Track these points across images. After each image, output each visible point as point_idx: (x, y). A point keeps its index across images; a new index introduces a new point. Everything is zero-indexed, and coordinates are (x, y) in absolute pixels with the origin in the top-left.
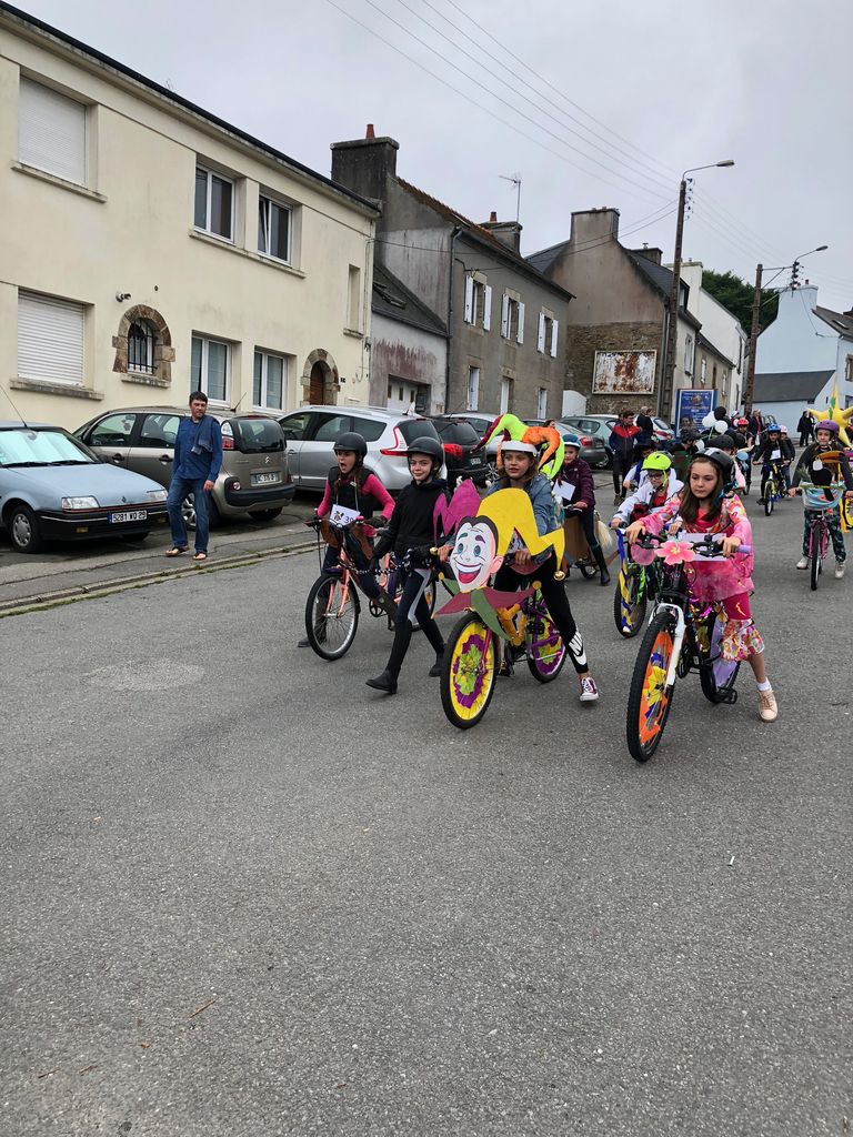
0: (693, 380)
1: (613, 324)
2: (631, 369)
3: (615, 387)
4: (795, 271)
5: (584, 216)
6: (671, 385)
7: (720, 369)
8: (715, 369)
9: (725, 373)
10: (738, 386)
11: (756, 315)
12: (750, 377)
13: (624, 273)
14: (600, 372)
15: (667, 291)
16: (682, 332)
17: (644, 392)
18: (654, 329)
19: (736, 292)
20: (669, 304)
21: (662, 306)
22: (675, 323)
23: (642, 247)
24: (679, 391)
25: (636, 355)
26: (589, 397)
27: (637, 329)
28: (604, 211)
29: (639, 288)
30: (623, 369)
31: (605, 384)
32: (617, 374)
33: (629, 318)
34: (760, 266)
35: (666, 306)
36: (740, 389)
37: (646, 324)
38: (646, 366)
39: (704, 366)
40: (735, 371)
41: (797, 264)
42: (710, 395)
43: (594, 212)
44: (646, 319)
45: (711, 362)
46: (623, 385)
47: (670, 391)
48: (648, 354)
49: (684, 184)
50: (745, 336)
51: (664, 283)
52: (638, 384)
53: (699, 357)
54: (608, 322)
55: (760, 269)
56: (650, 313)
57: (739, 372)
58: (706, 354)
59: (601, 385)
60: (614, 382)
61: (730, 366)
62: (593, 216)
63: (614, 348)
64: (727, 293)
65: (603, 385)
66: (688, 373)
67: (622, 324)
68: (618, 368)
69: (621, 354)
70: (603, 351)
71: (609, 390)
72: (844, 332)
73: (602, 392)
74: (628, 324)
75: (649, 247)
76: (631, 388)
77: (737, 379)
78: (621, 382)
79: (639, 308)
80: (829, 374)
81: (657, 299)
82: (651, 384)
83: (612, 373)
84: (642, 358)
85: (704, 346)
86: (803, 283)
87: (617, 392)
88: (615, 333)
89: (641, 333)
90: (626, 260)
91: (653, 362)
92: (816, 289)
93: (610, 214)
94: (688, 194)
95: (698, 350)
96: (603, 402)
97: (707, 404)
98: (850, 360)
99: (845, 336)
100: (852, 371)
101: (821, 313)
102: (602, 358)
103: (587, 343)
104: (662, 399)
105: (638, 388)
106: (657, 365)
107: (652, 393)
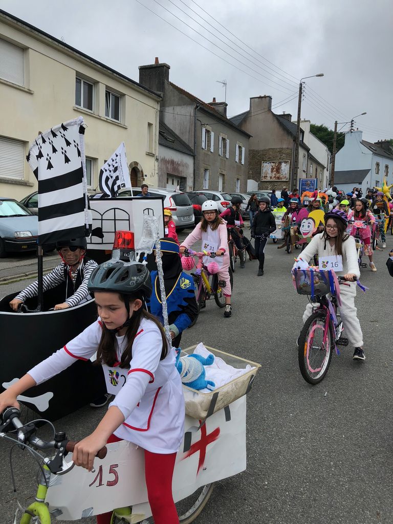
0: (306, 174)
1: (270, 149)
2: (278, 170)
3: (271, 178)
4: (352, 124)
5: (256, 99)
6: (297, 177)
7: (319, 169)
8: (316, 169)
9: (321, 171)
11: (335, 144)
12: (333, 173)
13: (274, 125)
14: (264, 171)
15: (294, 134)
16: (301, 152)
17: (284, 180)
18: (288, 151)
19: (325, 134)
20: (295, 139)
21: (292, 141)
22: (298, 148)
24: (300, 179)
25: (280, 163)
26: (259, 182)
27: (281, 151)
28: (265, 97)
29: (281, 132)
30: (275, 169)
31: (267, 177)
32: (272, 172)
33: (277, 146)
34: (336, 122)
35: (294, 140)
36: (328, 178)
37: (285, 149)
38: (285, 168)
39: (311, 168)
40: (325, 170)
41: (353, 121)
42: (314, 181)
43: (260, 97)
44: (285, 146)
45: (314, 166)
46: (275, 177)
47: (296, 179)
48: (286, 162)
49: (301, 84)
50: (330, 154)
51: (293, 130)
52: (281, 176)
53: (309, 164)
54: (267, 148)
55: (336, 123)
56: (287, 144)
57: (327, 170)
58: (312, 162)
59: (265, 177)
60: (270, 175)
61: (323, 167)
62: (260, 99)
63: (270, 160)
64: (322, 134)
66: (304, 171)
67: (274, 149)
68: (272, 169)
69: (274, 163)
70: (265, 161)
71: (268, 179)
72: (374, 152)
73: (265, 180)
74: (277, 149)
75: (286, 113)
76: (278, 178)
77: (326, 174)
78: (274, 175)
79: (281, 141)
80: (367, 171)
81: (290, 137)
82: (288, 176)
83: (269, 171)
84: (283, 165)
85: (311, 158)
86: (356, 130)
87: (272, 180)
88: (271, 153)
89: (282, 153)
90: (275, 120)
91: (288, 166)
92: (362, 132)
93: (268, 99)
94: (303, 89)
95: (309, 160)
96: (266, 185)
97: (313, 185)
98: (378, 164)
99: (375, 154)
100: (378, 170)
101: (364, 143)
102: (265, 165)
103: (258, 158)
104: (293, 183)
105: (281, 178)
106: (290, 168)
107: (288, 180)
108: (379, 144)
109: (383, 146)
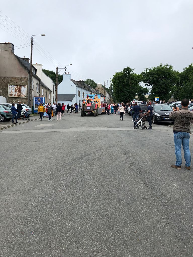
0: (40, 94)
1: (13, 77)
2: (19, 91)
3: (15, 95)
6: (32, 95)
8: (46, 92)
9: (49, 93)
10: (53, 97)
11: (57, 79)
12: (56, 95)
13: (16, 62)
14: (10, 91)
15: (29, 69)
16: (35, 81)
17: (24, 97)
18: (25, 79)
20: (30, 72)
21: (27, 73)
22: (32, 78)
23: (24, 57)
24: (34, 97)
25: (20, 86)
26: (7, 98)
27: (21, 79)
29: (21, 67)
30: (17, 90)
31: (12, 94)
32: (15, 91)
33: (18, 75)
34: (57, 67)
37: (23, 78)
38: (24, 90)
39: (43, 91)
40: (52, 93)
41: (65, 68)
42: (43, 98)
44: (23, 76)
45: (45, 90)
47: (31, 97)
48: (24, 86)
49: (32, 39)
50: (55, 84)
51: (29, 67)
52: (22, 95)
53: (41, 88)
54: (12, 76)
58: (43, 88)
60: (14, 94)
62: (5, 45)
63: (14, 84)
65: (11, 95)
66: (38, 93)
67: (16, 77)
68: (16, 90)
69: (16, 86)
70: (11, 85)
71: (13, 96)
73: (11, 97)
74: (18, 77)
76: (20, 96)
77: (53, 95)
78: (17, 94)
79: (21, 73)
81: (26, 71)
82: (26, 95)
83: (14, 91)
84: (23, 88)
86: (68, 73)
87: (16, 97)
88: (14, 80)
89: (22, 80)
90: (16, 59)
91: (26, 88)
92: (71, 75)
93: (10, 45)
94: (33, 42)
95: (41, 86)
96: (12, 100)
97: (42, 101)
98: (79, 92)
99: (78, 86)
101: (72, 80)
102: (10, 87)
103: (6, 82)
104: (29, 99)
105: (22, 96)
106: (27, 89)
107: (26, 97)
109: (81, 83)
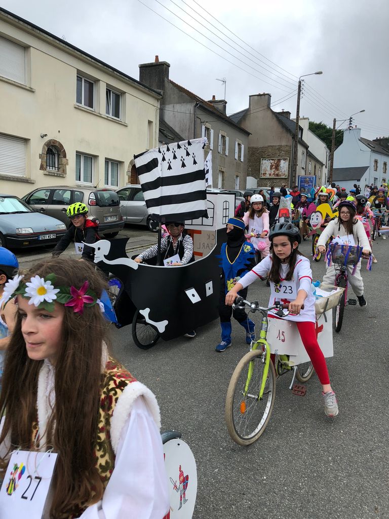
0: (305, 171)
1: (269, 146)
2: (277, 167)
3: (270, 175)
4: (351, 121)
5: (255, 97)
6: (296, 174)
7: (318, 166)
8: (315, 166)
9: (320, 168)
10: (325, 174)
11: (333, 141)
12: (331, 170)
13: (274, 123)
14: (263, 168)
15: (293, 131)
16: (300, 149)
17: (283, 177)
18: (287, 148)
19: (324, 131)
20: (294, 137)
21: (291, 138)
22: (297, 145)
23: (281, 111)
24: (299, 176)
25: (279, 160)
26: (258, 179)
27: (280, 148)
28: (264, 95)
29: (280, 129)
30: (274, 167)
31: (266, 174)
32: (271, 169)
33: (276, 143)
34: (335, 119)
36: (327, 175)
37: (284, 146)
38: (284, 165)
39: (310, 165)
40: (324, 167)
41: (351, 118)
42: (313, 178)
43: (260, 95)
44: (284, 144)
45: (313, 163)
46: (274, 174)
47: (295, 176)
48: (285, 159)
49: (300, 82)
50: (329, 151)
51: (292, 128)
52: (280, 173)
53: (308, 161)
54: (266, 145)
55: (335, 121)
56: (286, 141)
57: (326, 167)
58: (311, 159)
59: (264, 174)
60: (270, 172)
61: (322, 164)
62: (259, 97)
63: (269, 157)
64: (321, 131)
65: (265, 174)
66: (303, 168)
67: (273, 146)
68: (271, 166)
69: (272, 160)
70: (264, 158)
71: (267, 176)
72: (373, 149)
73: (264, 177)
74: (276, 146)
75: (285, 111)
76: (277, 175)
77: (325, 171)
78: (273, 172)
79: (281, 139)
80: (367, 168)
81: (289, 135)
82: (287, 173)
83: (269, 168)
84: (282, 162)
85: (310, 156)
86: (354, 127)
87: (271, 177)
88: (270, 150)
89: (281, 150)
90: (274, 117)
91: (287, 163)
92: (360, 129)
93: (267, 96)
94: (302, 87)
95: (308, 157)
96: (265, 182)
97: (312, 182)
98: (376, 162)
99: (373, 151)
100: (377, 167)
101: (362, 140)
102: (264, 162)
103: (257, 155)
104: (292, 180)
105: (280, 175)
106: (289, 165)
107: (287, 177)
108: (378, 141)
109: (382, 143)
